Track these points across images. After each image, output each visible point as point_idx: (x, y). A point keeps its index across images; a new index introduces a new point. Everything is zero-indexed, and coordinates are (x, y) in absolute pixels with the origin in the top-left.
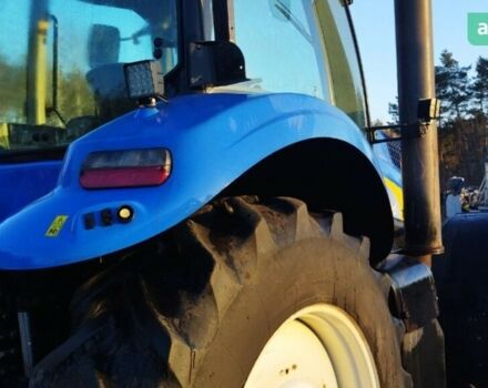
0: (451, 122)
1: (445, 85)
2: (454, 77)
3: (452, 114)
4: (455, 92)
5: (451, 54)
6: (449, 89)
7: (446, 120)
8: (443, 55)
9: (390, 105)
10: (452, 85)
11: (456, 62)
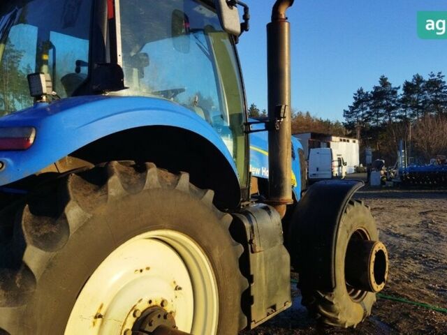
0: (384, 124)
1: (382, 99)
2: (389, 94)
3: (386, 118)
4: (388, 104)
5: (386, 79)
6: (385, 102)
7: (381, 122)
8: (381, 79)
9: (344, 111)
10: (387, 99)
11: (390, 84)
